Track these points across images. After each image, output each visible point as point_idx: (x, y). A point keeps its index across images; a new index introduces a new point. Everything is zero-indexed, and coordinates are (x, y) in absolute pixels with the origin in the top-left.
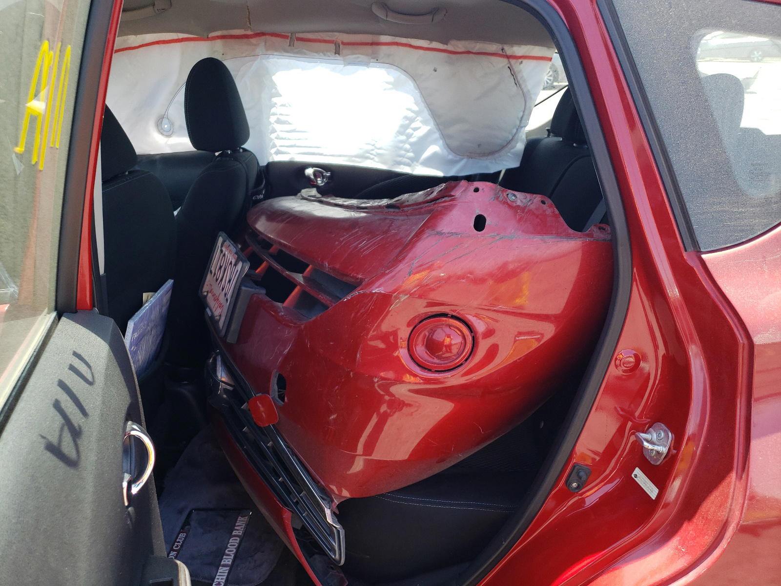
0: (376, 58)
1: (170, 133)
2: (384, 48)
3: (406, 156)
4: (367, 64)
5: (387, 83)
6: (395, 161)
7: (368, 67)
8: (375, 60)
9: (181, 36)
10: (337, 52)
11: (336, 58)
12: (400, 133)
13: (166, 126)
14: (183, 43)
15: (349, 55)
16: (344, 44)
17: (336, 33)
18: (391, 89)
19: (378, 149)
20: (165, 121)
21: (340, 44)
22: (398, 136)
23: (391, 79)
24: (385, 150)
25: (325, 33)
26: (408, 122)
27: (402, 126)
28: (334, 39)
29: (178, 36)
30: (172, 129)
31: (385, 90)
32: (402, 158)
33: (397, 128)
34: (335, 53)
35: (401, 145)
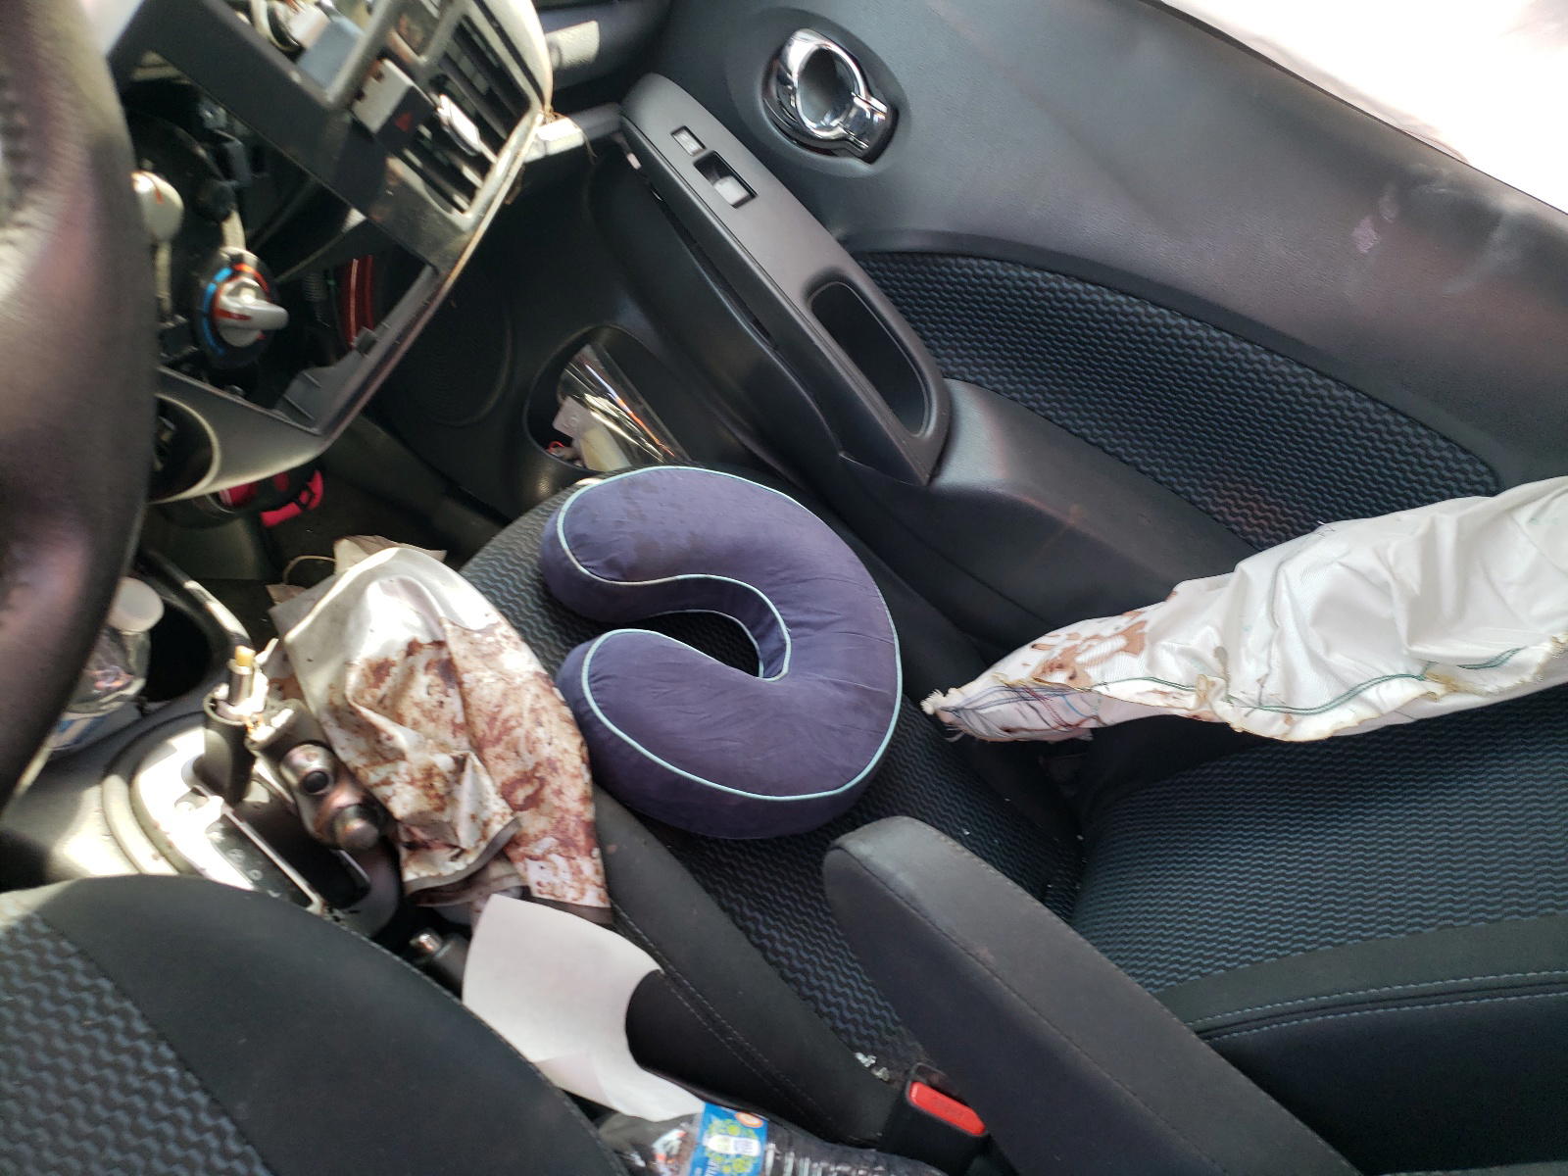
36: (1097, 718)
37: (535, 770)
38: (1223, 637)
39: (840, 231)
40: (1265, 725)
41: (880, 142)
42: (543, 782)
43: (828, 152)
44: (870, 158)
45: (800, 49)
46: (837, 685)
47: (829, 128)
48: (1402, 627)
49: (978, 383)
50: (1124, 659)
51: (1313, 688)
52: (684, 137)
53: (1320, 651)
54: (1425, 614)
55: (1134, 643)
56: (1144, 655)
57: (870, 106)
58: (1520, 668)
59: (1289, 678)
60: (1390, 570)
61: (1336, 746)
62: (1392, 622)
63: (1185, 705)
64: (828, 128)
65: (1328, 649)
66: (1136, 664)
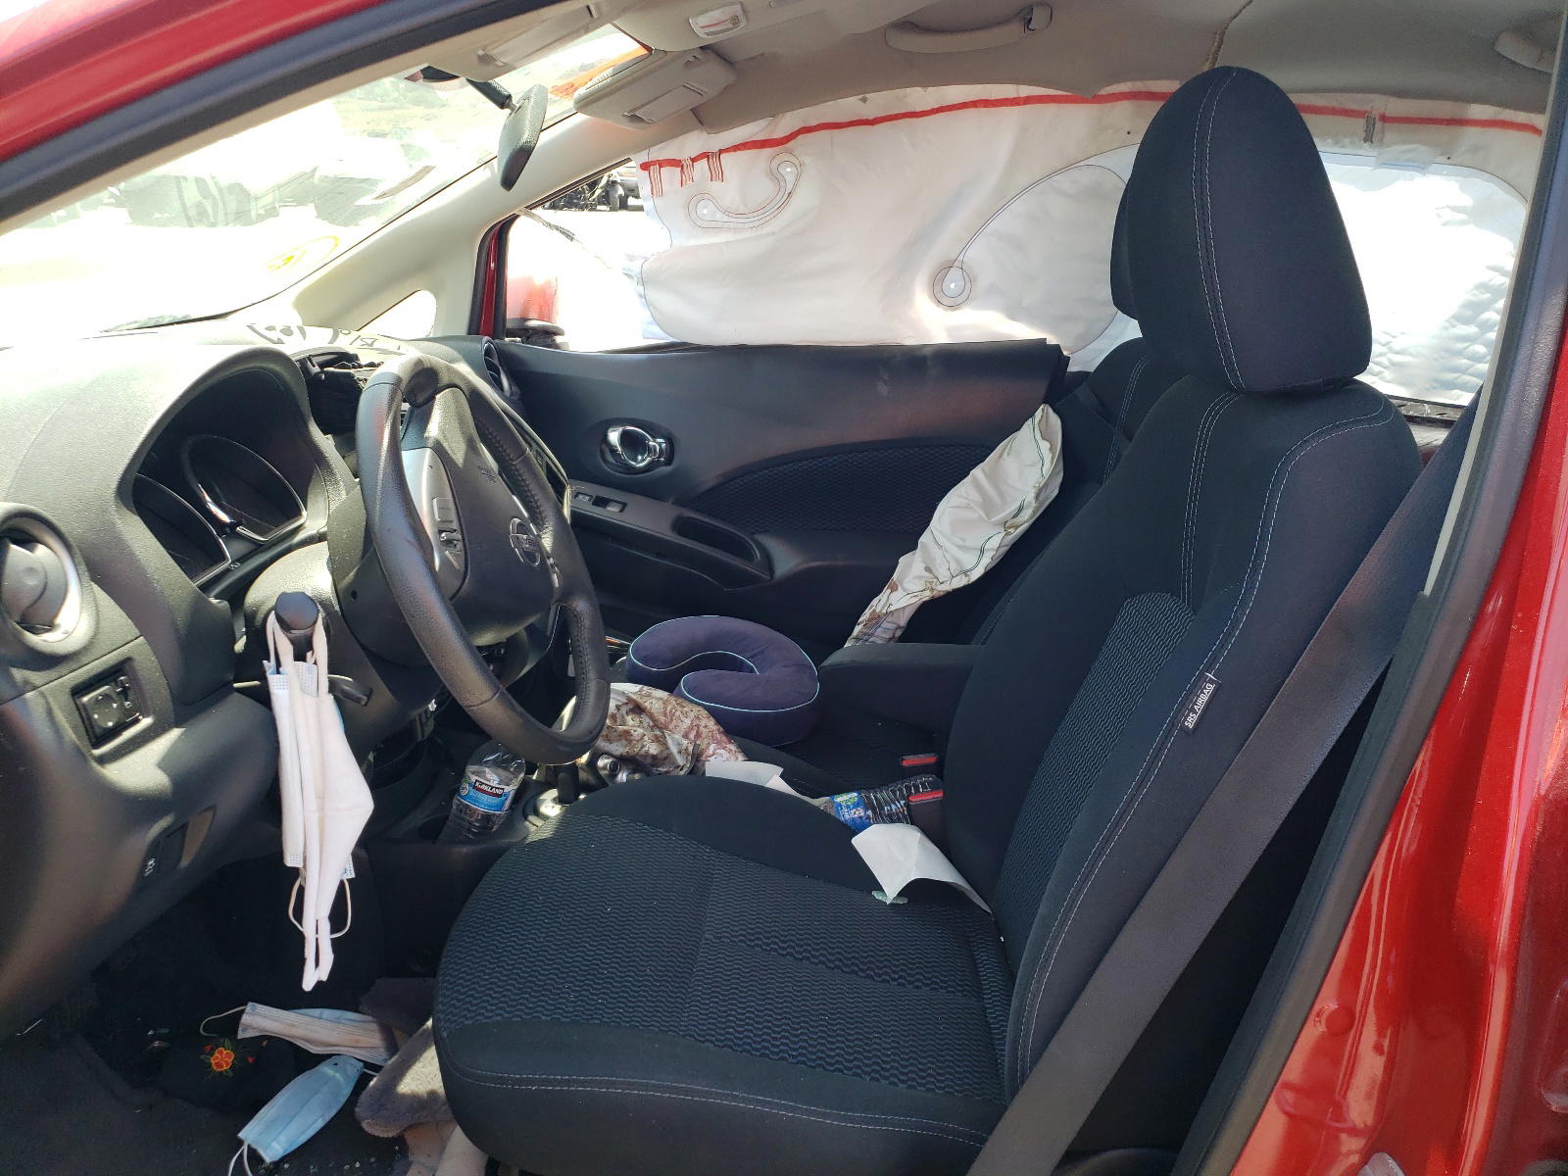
0: (1448, 155)
1: (959, 300)
2: (1472, 132)
3: (1471, 370)
4: (1422, 167)
5: (1455, 209)
6: (1436, 381)
7: (1424, 174)
8: (1444, 159)
9: (1025, 91)
10: (1368, 138)
11: (1360, 152)
12: (1460, 319)
13: (952, 286)
14: (1028, 106)
15: (1395, 144)
16: (1384, 119)
17: (1372, 96)
18: (1462, 223)
19: (1397, 353)
20: (955, 273)
21: (1377, 117)
22: (1453, 326)
23: (1467, 201)
24: (1411, 354)
25: (1346, 95)
26: (1488, 295)
27: (1469, 305)
28: (1367, 108)
29: (1018, 92)
30: (967, 292)
31: (1445, 224)
32: (1457, 375)
33: (1454, 308)
34: (1365, 140)
35: (1460, 346)
36: (899, 627)
37: (692, 724)
38: (925, 563)
39: (671, 500)
40: (960, 582)
41: (670, 455)
42: (698, 726)
43: (647, 471)
44: (669, 462)
45: (614, 436)
46: (785, 666)
47: (643, 460)
48: (984, 516)
49: (766, 531)
50: (894, 594)
51: (969, 560)
52: (581, 497)
53: (960, 543)
54: (988, 506)
55: (894, 589)
56: (899, 588)
57: (657, 443)
58: (1029, 506)
59: (958, 562)
60: (967, 499)
61: (989, 575)
62: (981, 517)
63: (927, 596)
64: (642, 462)
65: (963, 540)
66: (899, 593)
